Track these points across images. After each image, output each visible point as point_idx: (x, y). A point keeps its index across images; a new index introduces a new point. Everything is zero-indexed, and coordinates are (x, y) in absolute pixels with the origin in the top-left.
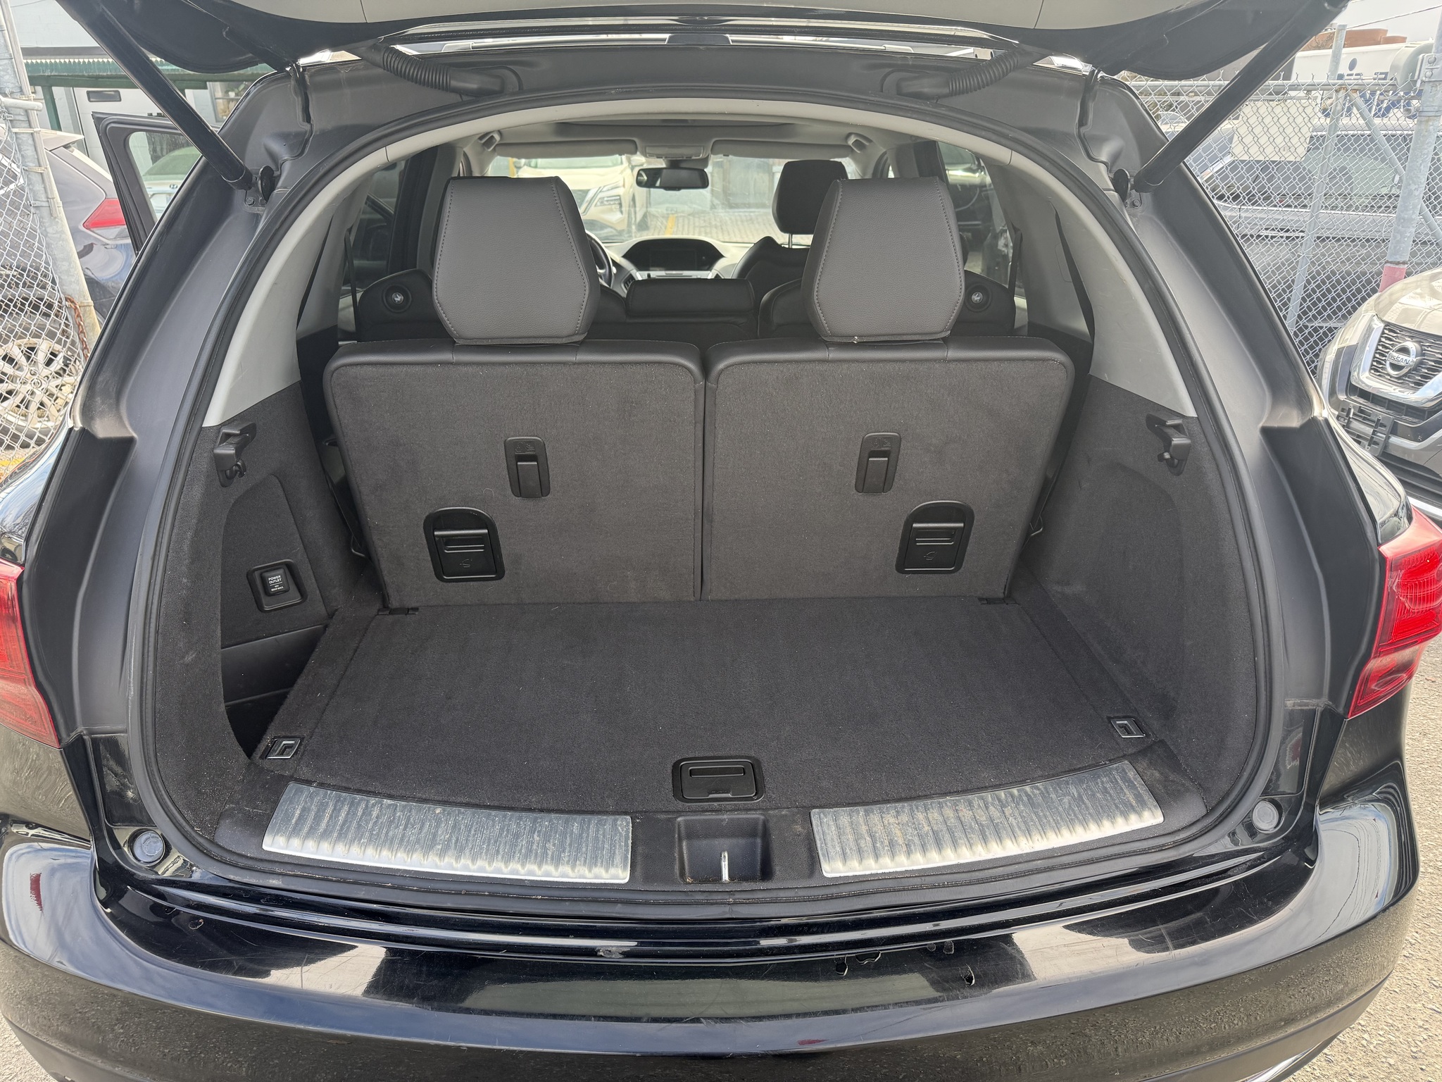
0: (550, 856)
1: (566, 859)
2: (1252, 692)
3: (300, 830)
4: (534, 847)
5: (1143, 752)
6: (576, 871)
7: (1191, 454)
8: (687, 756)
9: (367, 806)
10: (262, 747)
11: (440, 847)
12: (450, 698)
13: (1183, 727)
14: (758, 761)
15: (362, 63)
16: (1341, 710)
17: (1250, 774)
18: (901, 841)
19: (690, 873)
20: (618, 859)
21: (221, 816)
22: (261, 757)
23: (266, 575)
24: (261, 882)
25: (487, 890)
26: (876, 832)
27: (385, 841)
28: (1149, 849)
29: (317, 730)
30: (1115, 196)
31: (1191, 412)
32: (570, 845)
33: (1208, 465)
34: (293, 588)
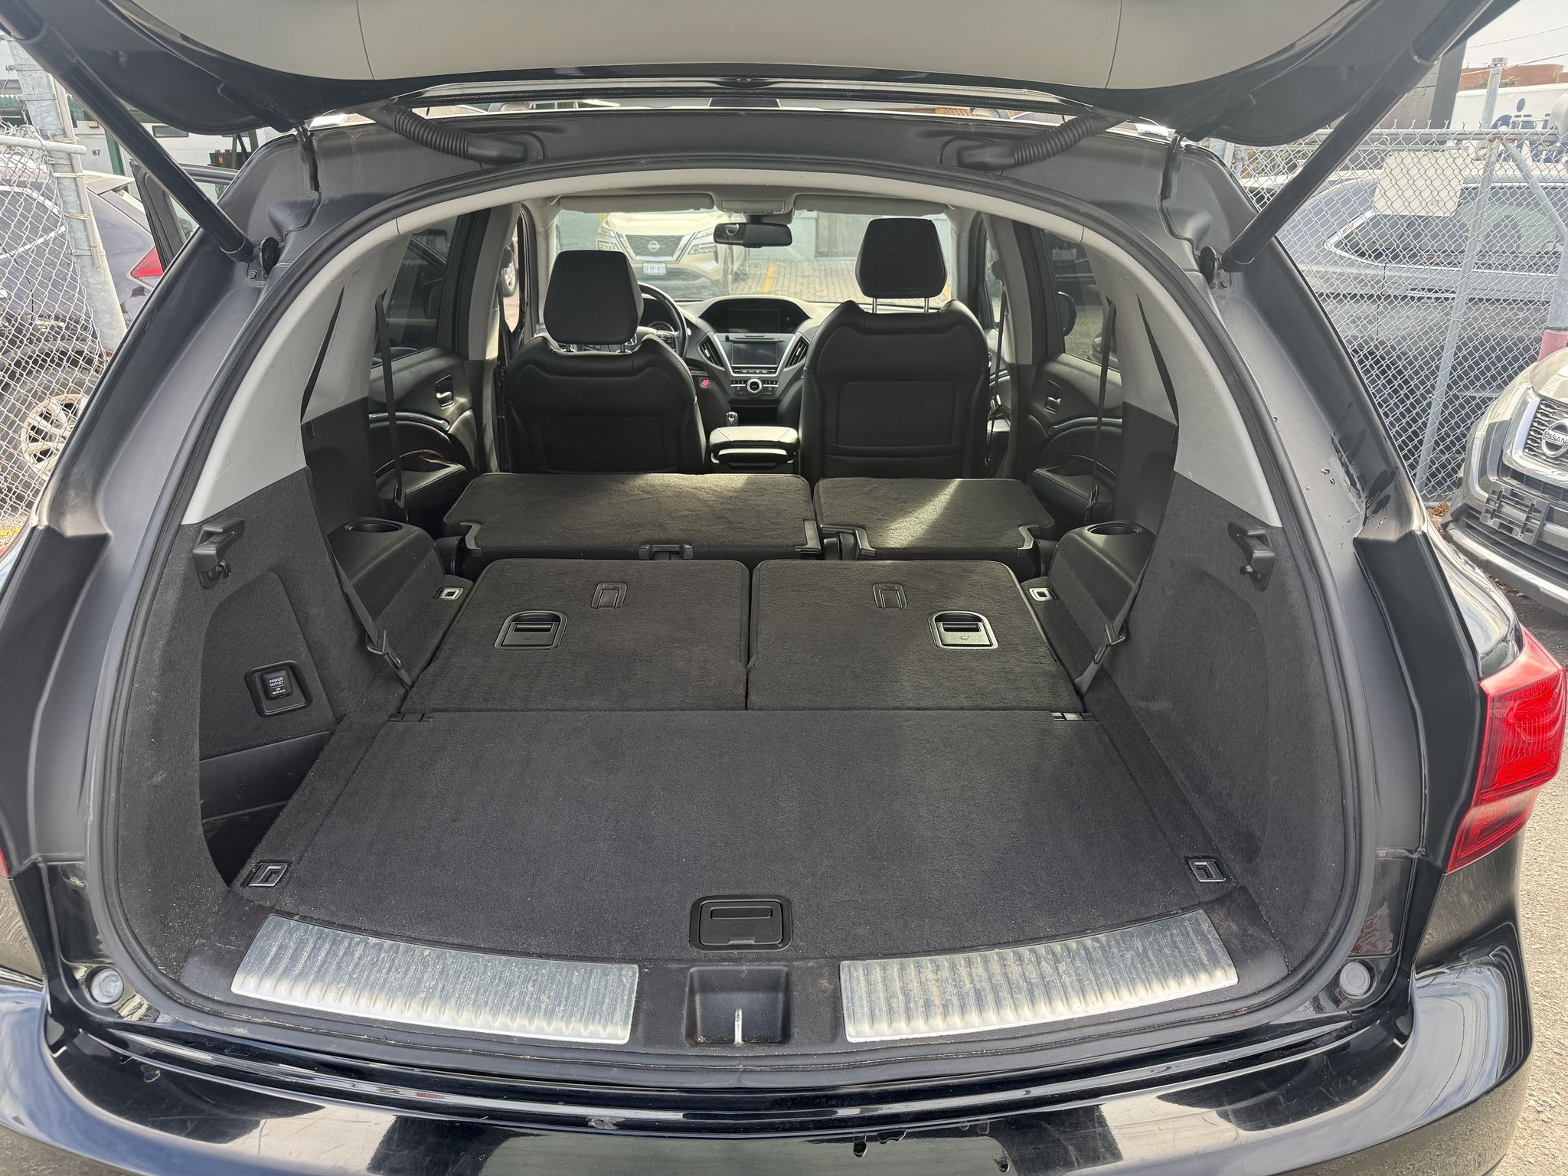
0: (542, 1010)
1: (560, 1015)
2: (1340, 840)
3: (274, 971)
4: (527, 999)
5: (1220, 901)
6: (570, 1028)
7: (1274, 569)
8: (710, 894)
9: (350, 944)
10: (244, 873)
11: (423, 995)
12: (455, 820)
13: (1266, 873)
14: (788, 901)
15: (377, 127)
16: (1439, 863)
17: (1338, 932)
18: (937, 1001)
19: (703, 1030)
20: (618, 1015)
21: (189, 953)
22: (243, 885)
23: (267, 676)
24: (226, 1030)
25: (471, 1046)
26: (910, 990)
27: (364, 987)
28: (1220, 1015)
29: (306, 854)
30: (1198, 276)
31: (1275, 521)
32: (567, 998)
33: (1292, 582)
34: (297, 691)
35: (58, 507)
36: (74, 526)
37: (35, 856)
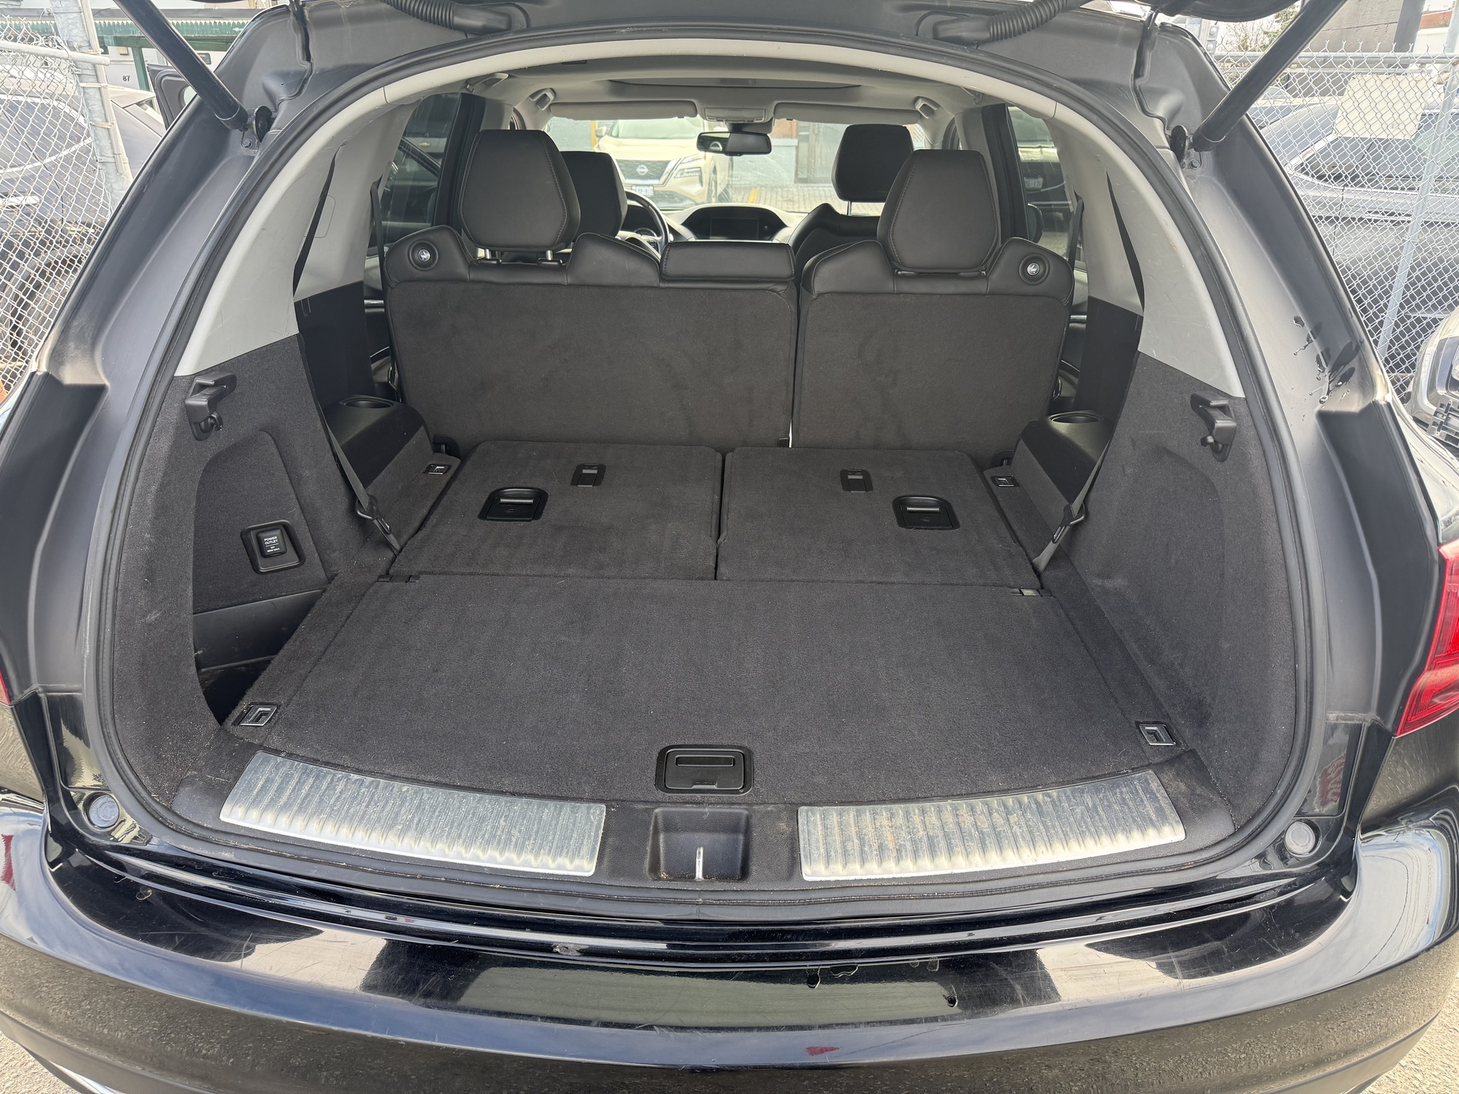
0: (513, 843)
1: (529, 848)
2: (1291, 703)
3: (260, 802)
4: (499, 833)
5: (1170, 762)
6: (539, 861)
7: (1236, 439)
8: (676, 743)
9: (332, 780)
10: (236, 713)
11: (400, 827)
12: (437, 671)
13: (1216, 736)
14: (749, 751)
16: (1389, 727)
17: (1285, 792)
18: (891, 846)
19: (666, 868)
20: (585, 850)
21: (181, 783)
22: (234, 724)
23: (262, 535)
24: (213, 854)
25: (443, 875)
26: (865, 835)
27: (345, 818)
28: (1166, 868)
29: (295, 698)
30: (1169, 154)
31: (1238, 392)
32: (537, 832)
33: (1254, 452)
34: (290, 550)
35: (57, 356)
36: (72, 375)
37: (36, 686)
